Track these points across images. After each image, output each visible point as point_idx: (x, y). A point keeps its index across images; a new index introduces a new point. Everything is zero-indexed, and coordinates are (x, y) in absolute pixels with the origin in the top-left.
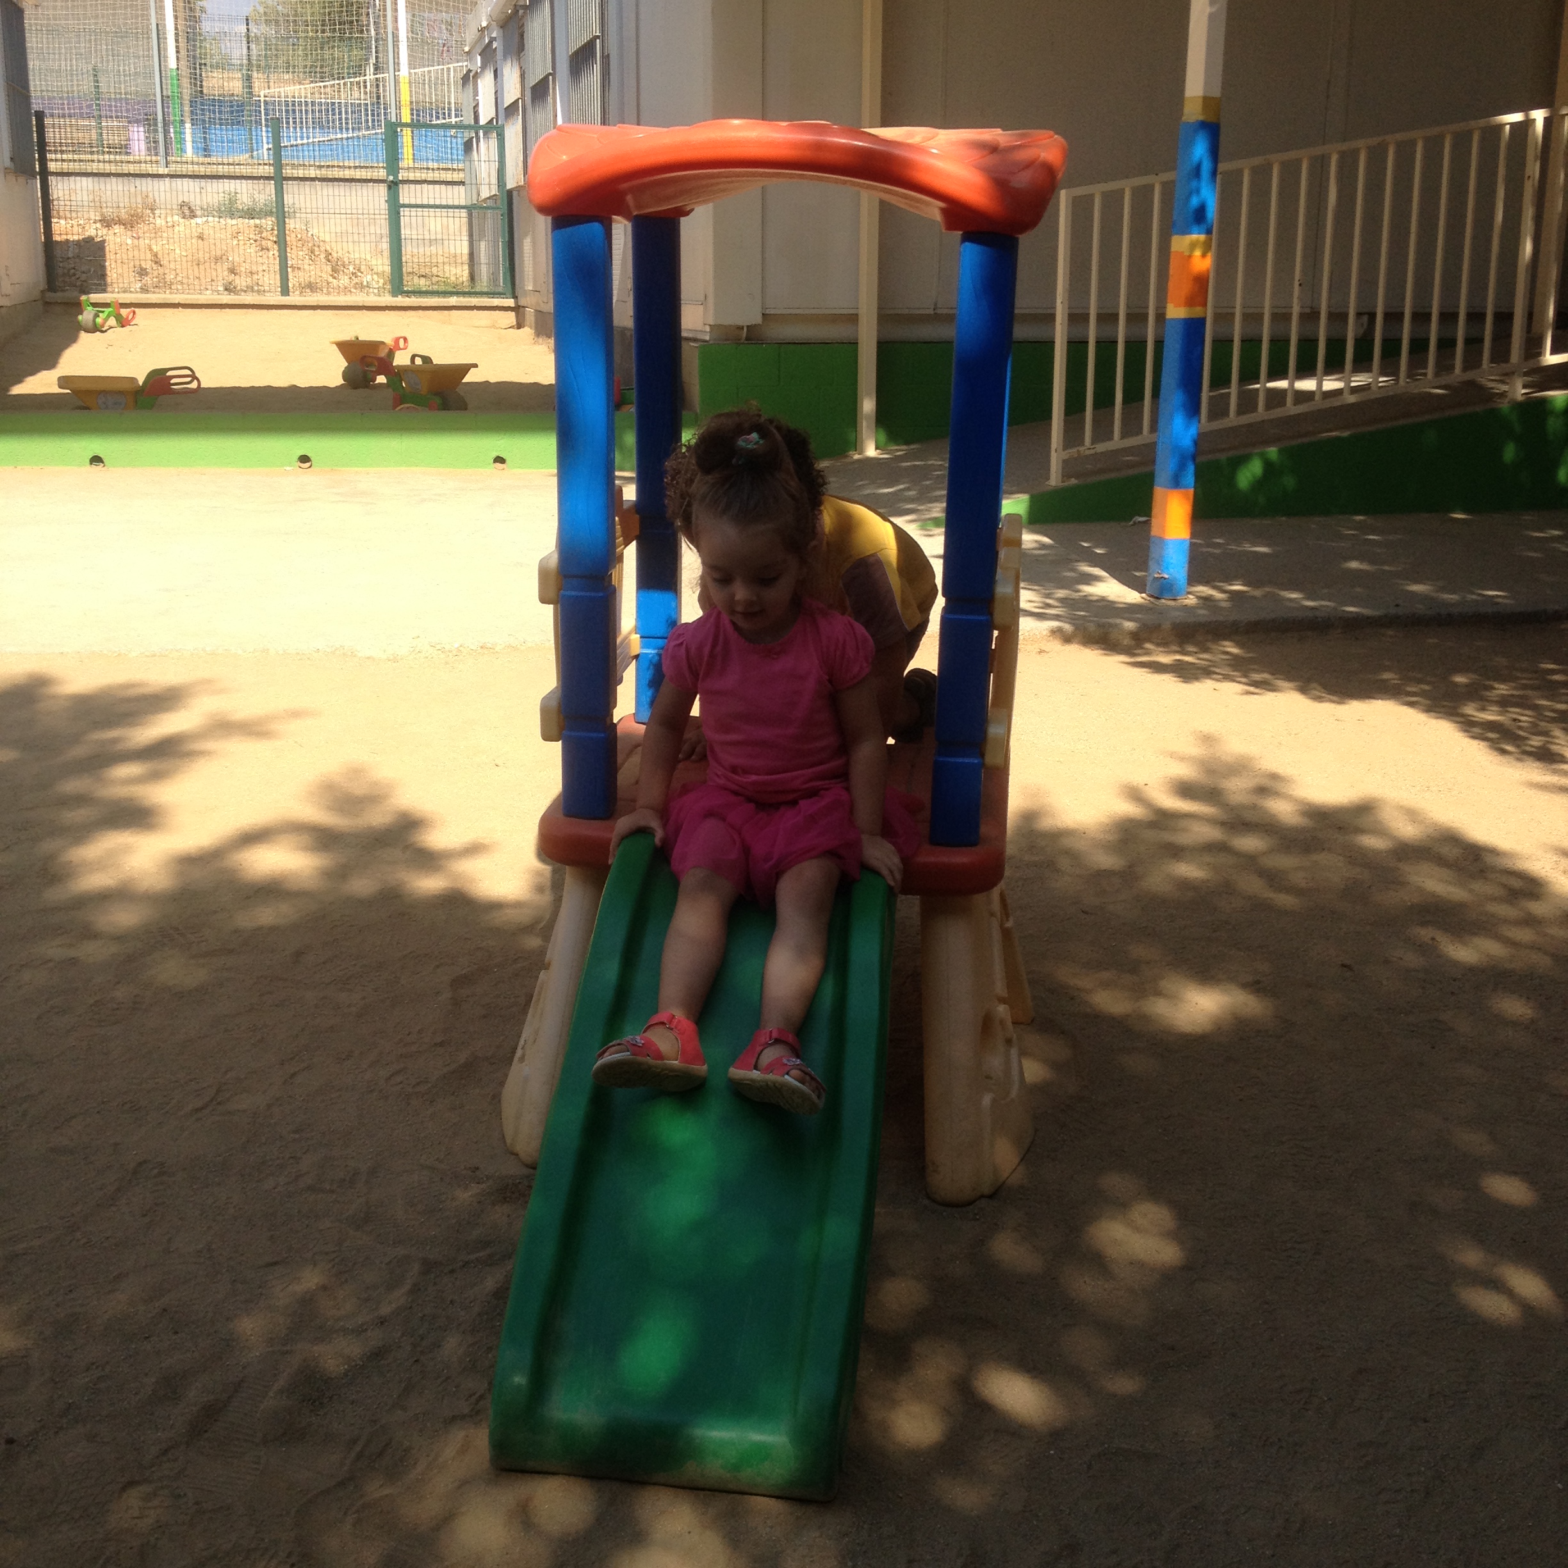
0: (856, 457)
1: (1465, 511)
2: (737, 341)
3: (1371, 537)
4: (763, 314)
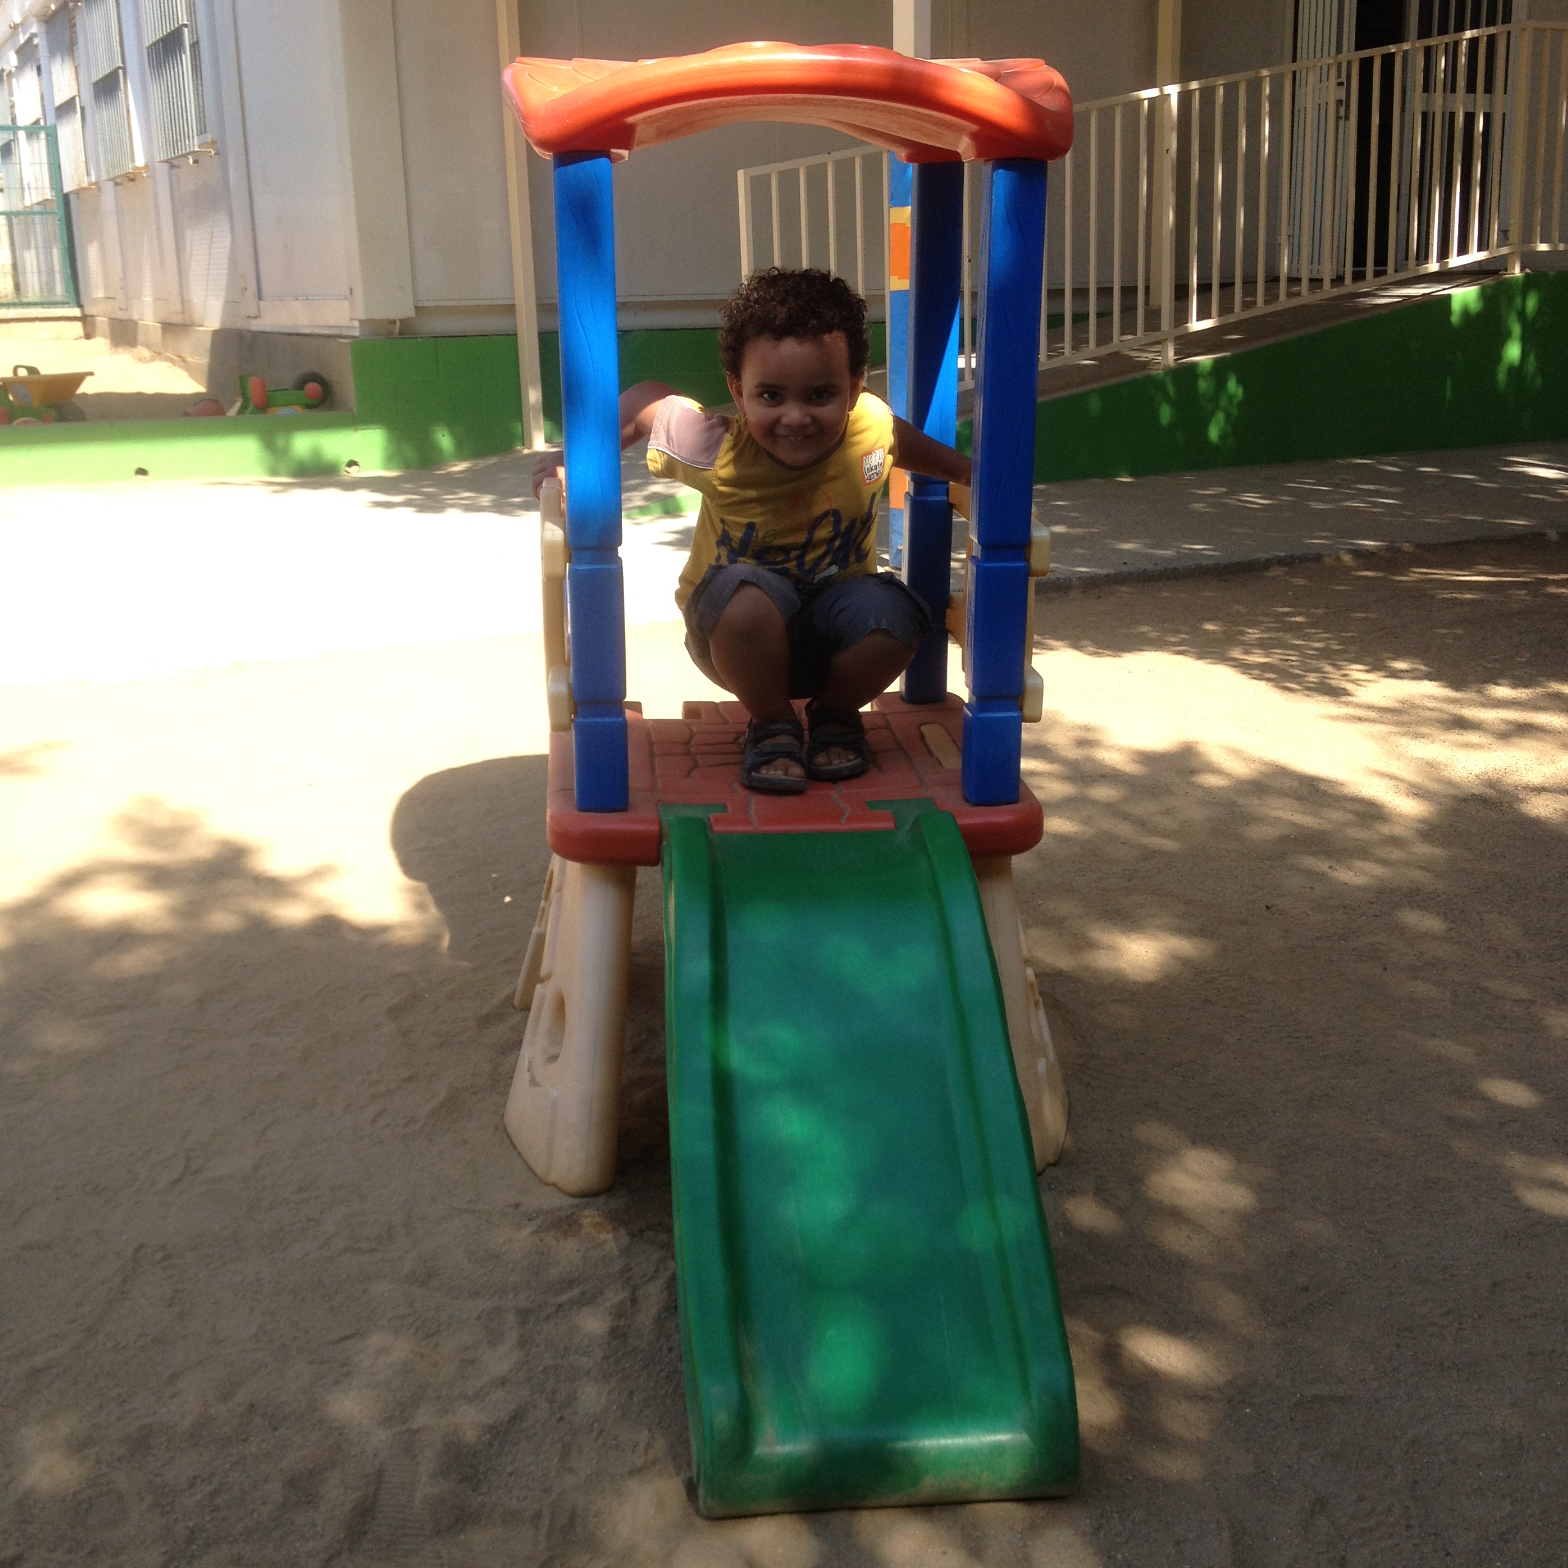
0: (526, 451)
1: (1130, 476)
2: (389, 335)
3: (1061, 503)
4: (416, 307)
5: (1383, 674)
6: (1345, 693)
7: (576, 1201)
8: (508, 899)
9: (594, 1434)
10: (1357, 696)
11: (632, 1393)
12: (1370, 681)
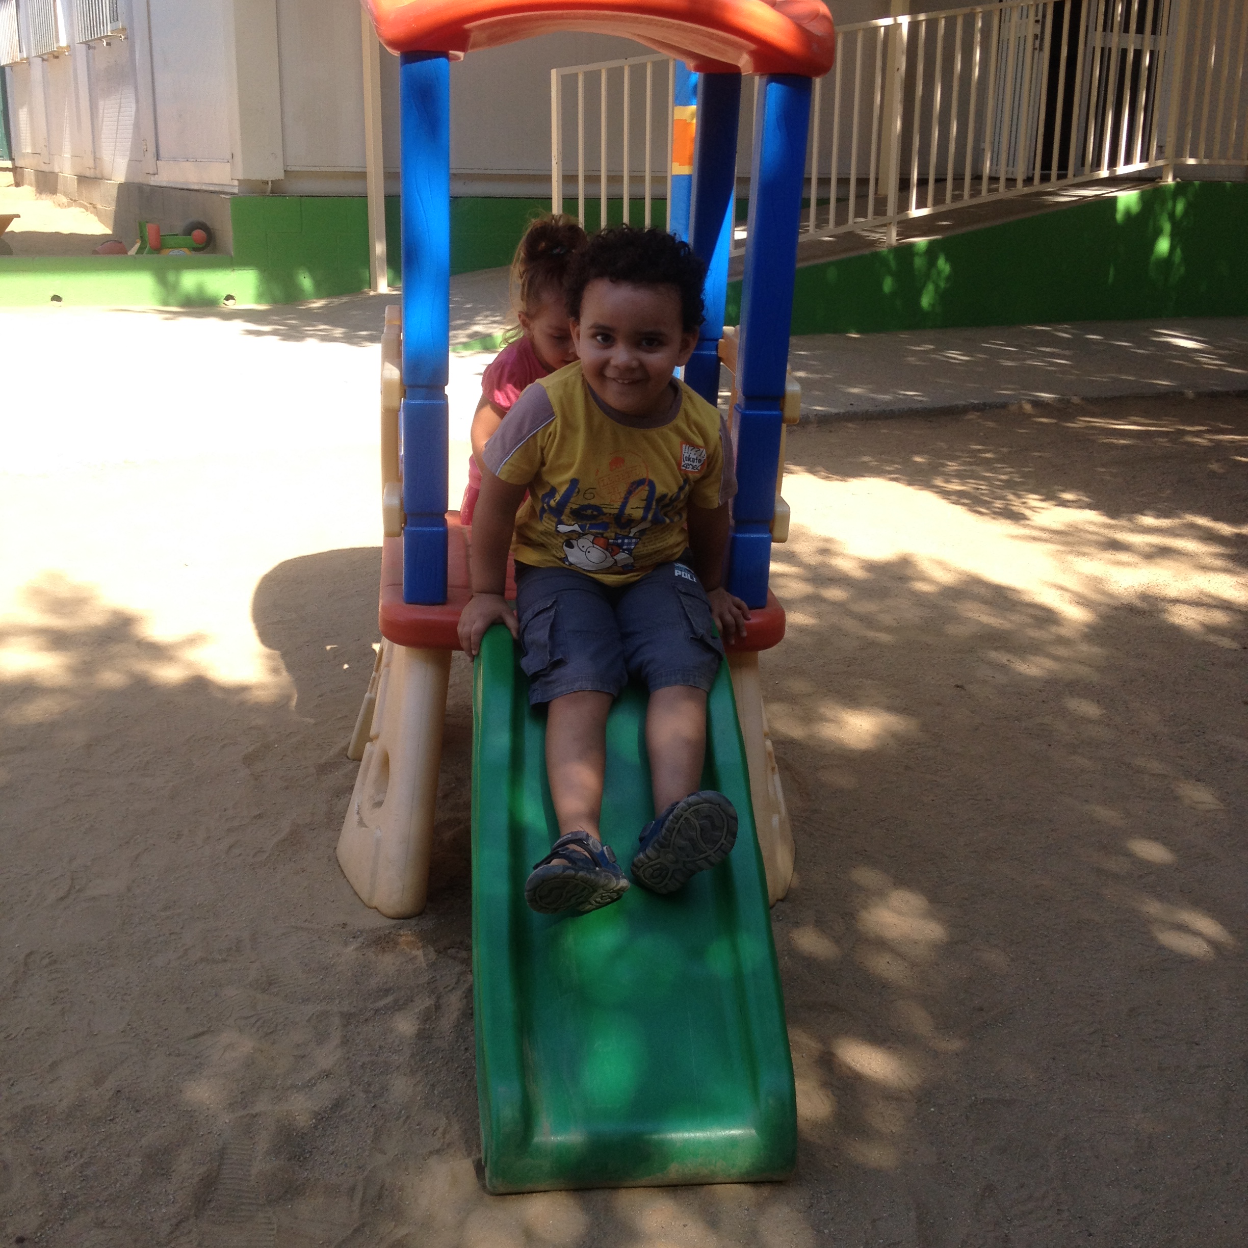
0: (372, 293)
1: (858, 332)
2: (263, 193)
4: (285, 171)
5: (1053, 502)
6: (1023, 517)
7: (393, 922)
8: (346, 666)
9: (402, 1120)
10: (1032, 520)
11: (433, 1086)
12: (1043, 508)
